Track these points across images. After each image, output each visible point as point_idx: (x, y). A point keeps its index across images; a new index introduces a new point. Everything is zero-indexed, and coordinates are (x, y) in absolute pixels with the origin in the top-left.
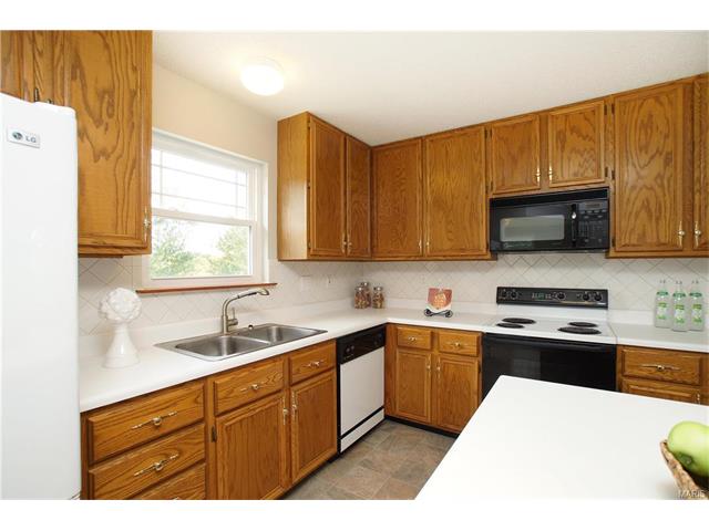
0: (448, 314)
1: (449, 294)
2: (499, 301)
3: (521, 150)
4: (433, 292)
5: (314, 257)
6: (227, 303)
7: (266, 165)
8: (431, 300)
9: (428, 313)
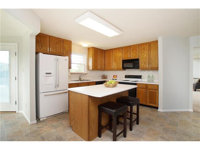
0: (116, 79)
1: (116, 76)
2: (125, 78)
3: (127, 52)
4: (114, 76)
5: (93, 69)
6: (80, 76)
7: (86, 55)
8: (113, 77)
9: (113, 79)
